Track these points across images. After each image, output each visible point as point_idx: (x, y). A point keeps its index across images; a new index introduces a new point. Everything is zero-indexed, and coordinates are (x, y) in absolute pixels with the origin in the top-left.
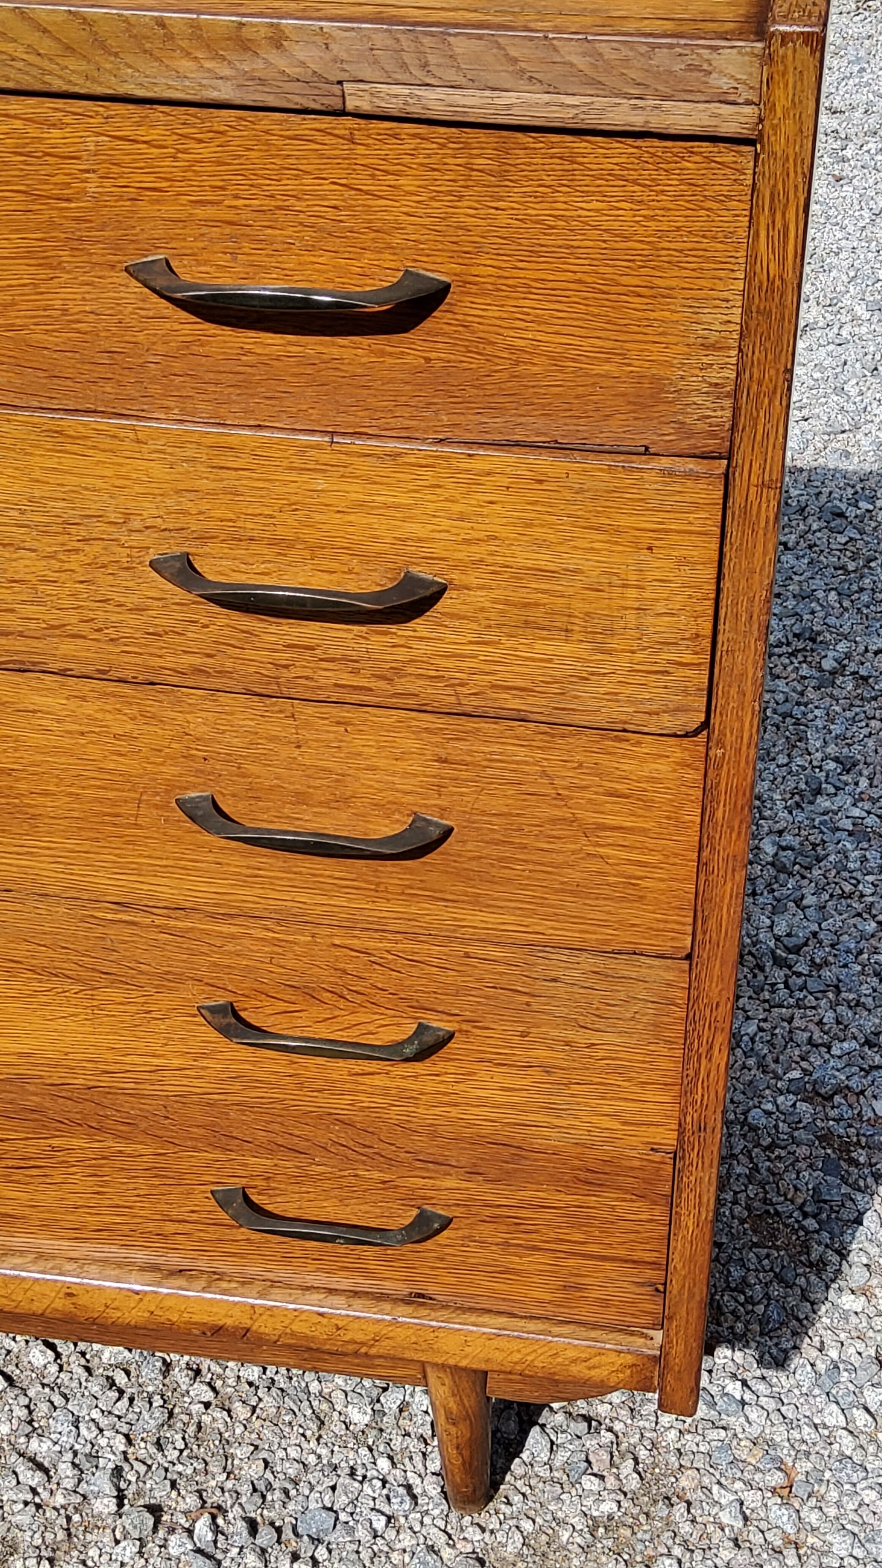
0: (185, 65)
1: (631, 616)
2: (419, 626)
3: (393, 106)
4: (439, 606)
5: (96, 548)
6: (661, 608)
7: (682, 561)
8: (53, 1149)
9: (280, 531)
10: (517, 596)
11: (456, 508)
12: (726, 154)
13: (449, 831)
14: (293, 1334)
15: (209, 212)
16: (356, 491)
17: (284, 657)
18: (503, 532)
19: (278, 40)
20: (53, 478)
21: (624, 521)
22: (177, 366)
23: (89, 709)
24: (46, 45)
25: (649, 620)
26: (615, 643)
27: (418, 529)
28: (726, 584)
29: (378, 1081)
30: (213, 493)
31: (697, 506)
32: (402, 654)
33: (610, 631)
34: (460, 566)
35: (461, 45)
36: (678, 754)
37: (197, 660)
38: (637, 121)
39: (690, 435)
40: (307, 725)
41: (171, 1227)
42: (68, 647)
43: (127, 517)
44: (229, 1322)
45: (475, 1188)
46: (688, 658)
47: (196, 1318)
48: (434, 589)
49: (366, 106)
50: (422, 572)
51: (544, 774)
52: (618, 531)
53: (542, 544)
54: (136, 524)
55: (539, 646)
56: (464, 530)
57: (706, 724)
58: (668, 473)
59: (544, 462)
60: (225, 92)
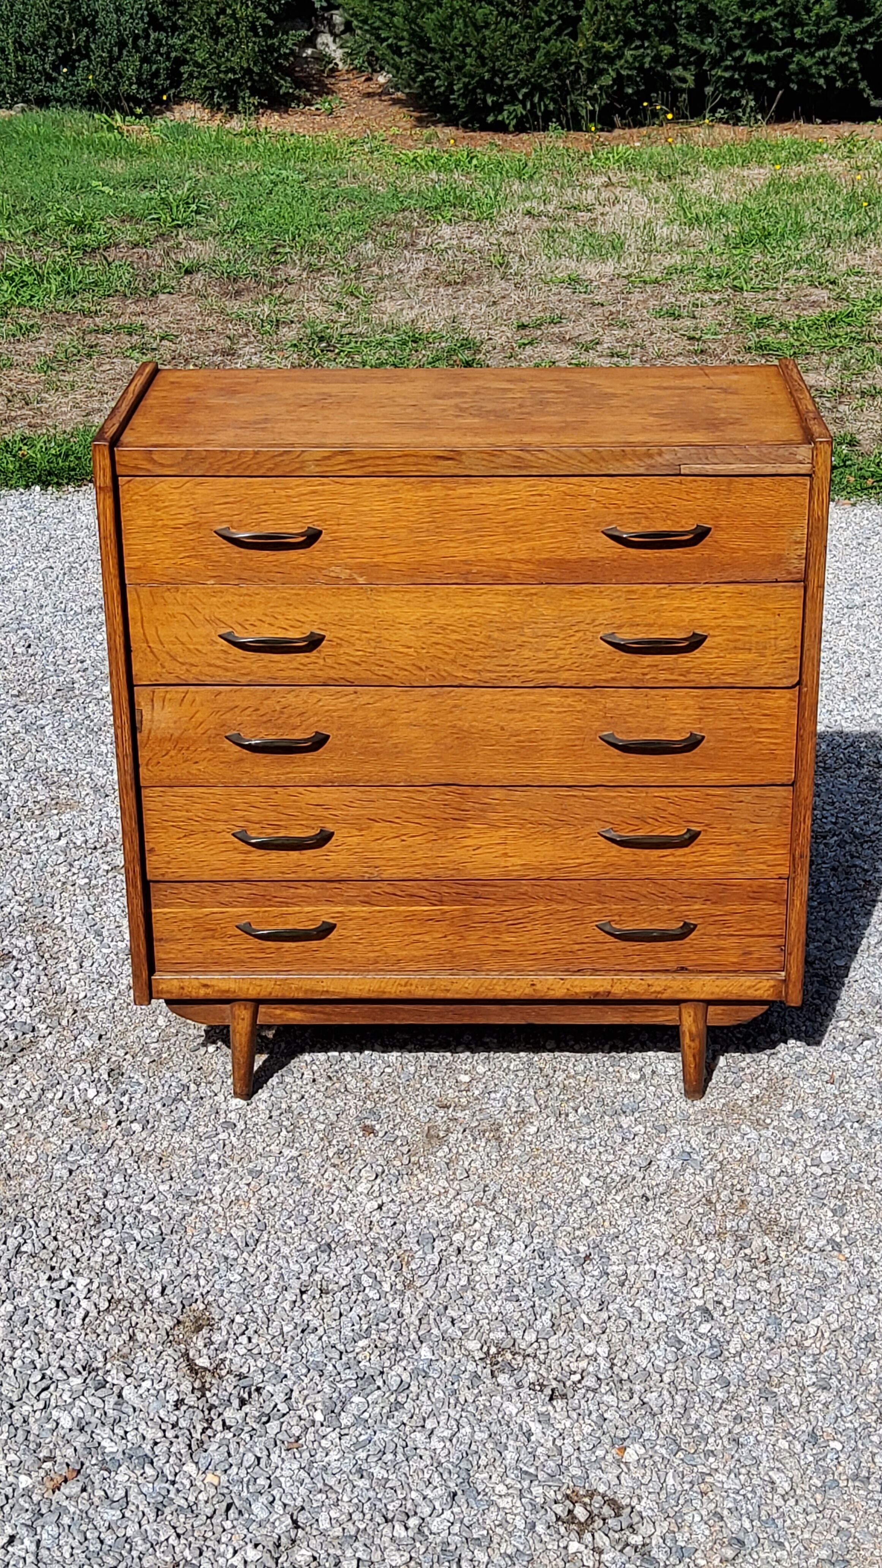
0: (629, 463)
1: (773, 641)
2: (696, 653)
3: (696, 472)
4: (704, 644)
5: (581, 634)
6: (783, 637)
7: (791, 619)
8: (530, 913)
9: (648, 621)
10: (731, 637)
11: (712, 606)
12: (800, 480)
13: (703, 737)
14: (629, 992)
15: (633, 510)
16: (676, 603)
17: (646, 671)
18: (727, 614)
19: (660, 454)
20: (569, 608)
21: (770, 606)
22: (616, 564)
23: (569, 700)
24: (585, 460)
25: (778, 642)
26: (768, 652)
27: (698, 616)
28: (806, 624)
29: (670, 859)
30: (625, 609)
31: (795, 598)
32: (690, 665)
33: (765, 648)
34: (712, 628)
35: (718, 451)
36: (789, 696)
37: (613, 675)
38: (773, 471)
39: (790, 573)
40: (652, 699)
41: (577, 947)
42: (566, 675)
43: (594, 620)
44: (601, 989)
45: (708, 908)
46: (793, 656)
47: (587, 989)
48: (701, 638)
49: (687, 472)
50: (698, 632)
51: (739, 710)
52: (768, 609)
53: (741, 617)
54: (597, 623)
55: (740, 656)
56: (714, 614)
57: (799, 683)
58: (783, 586)
59: (742, 587)
60: (642, 471)
